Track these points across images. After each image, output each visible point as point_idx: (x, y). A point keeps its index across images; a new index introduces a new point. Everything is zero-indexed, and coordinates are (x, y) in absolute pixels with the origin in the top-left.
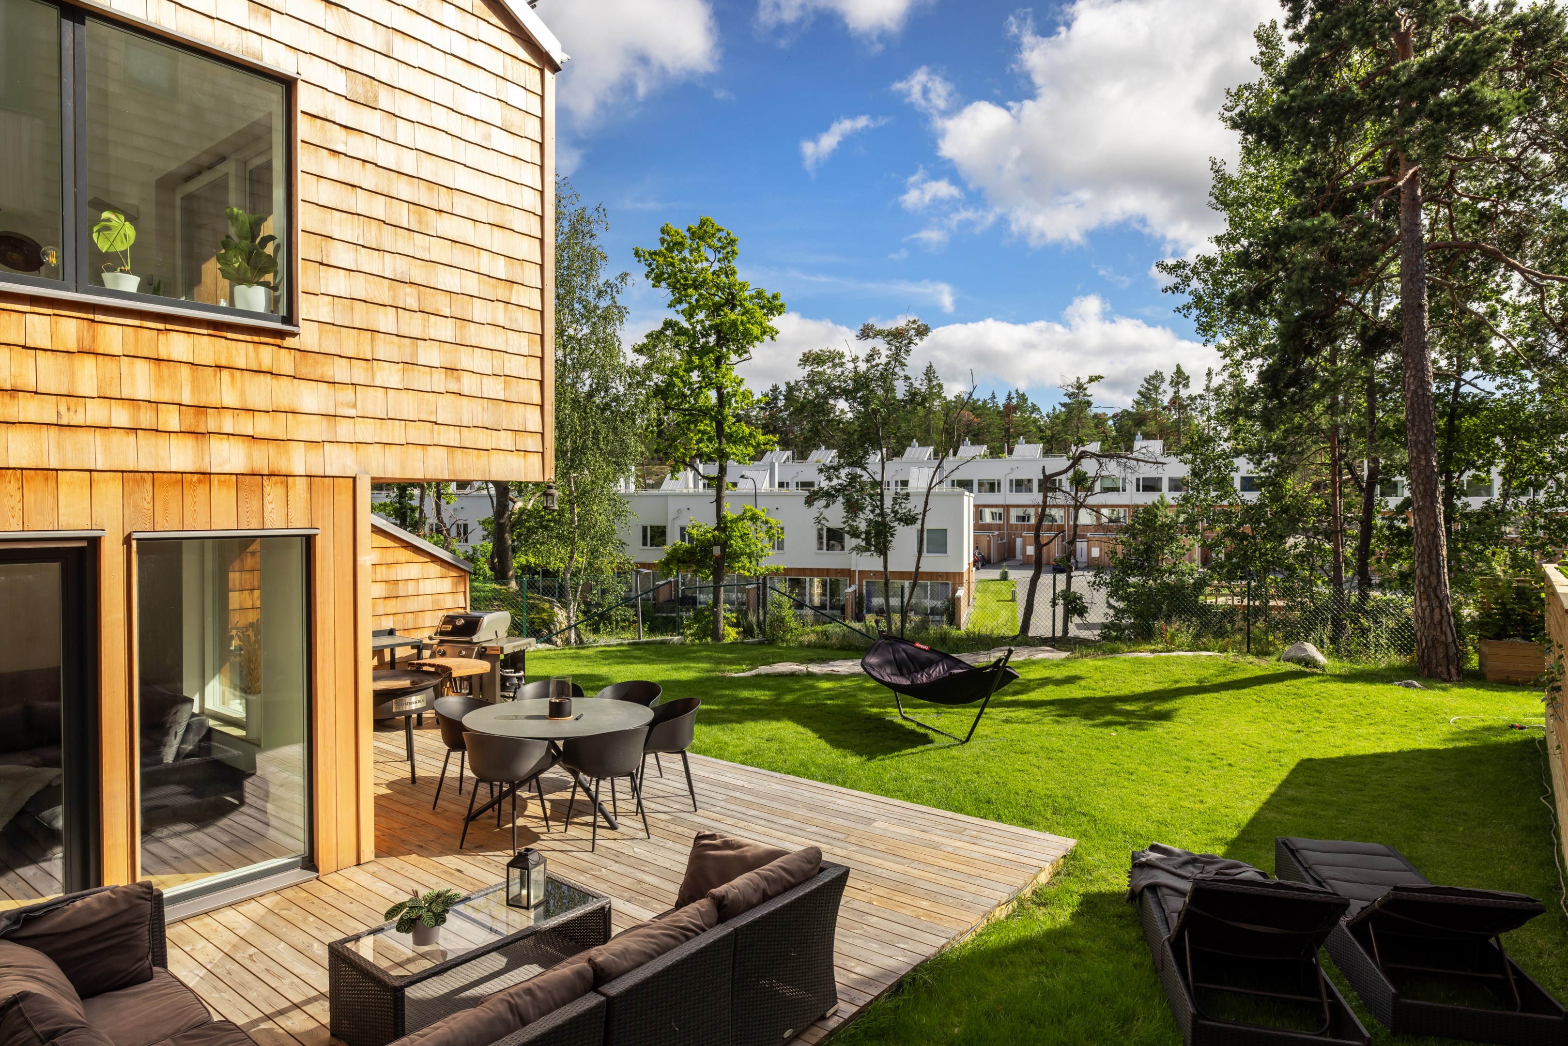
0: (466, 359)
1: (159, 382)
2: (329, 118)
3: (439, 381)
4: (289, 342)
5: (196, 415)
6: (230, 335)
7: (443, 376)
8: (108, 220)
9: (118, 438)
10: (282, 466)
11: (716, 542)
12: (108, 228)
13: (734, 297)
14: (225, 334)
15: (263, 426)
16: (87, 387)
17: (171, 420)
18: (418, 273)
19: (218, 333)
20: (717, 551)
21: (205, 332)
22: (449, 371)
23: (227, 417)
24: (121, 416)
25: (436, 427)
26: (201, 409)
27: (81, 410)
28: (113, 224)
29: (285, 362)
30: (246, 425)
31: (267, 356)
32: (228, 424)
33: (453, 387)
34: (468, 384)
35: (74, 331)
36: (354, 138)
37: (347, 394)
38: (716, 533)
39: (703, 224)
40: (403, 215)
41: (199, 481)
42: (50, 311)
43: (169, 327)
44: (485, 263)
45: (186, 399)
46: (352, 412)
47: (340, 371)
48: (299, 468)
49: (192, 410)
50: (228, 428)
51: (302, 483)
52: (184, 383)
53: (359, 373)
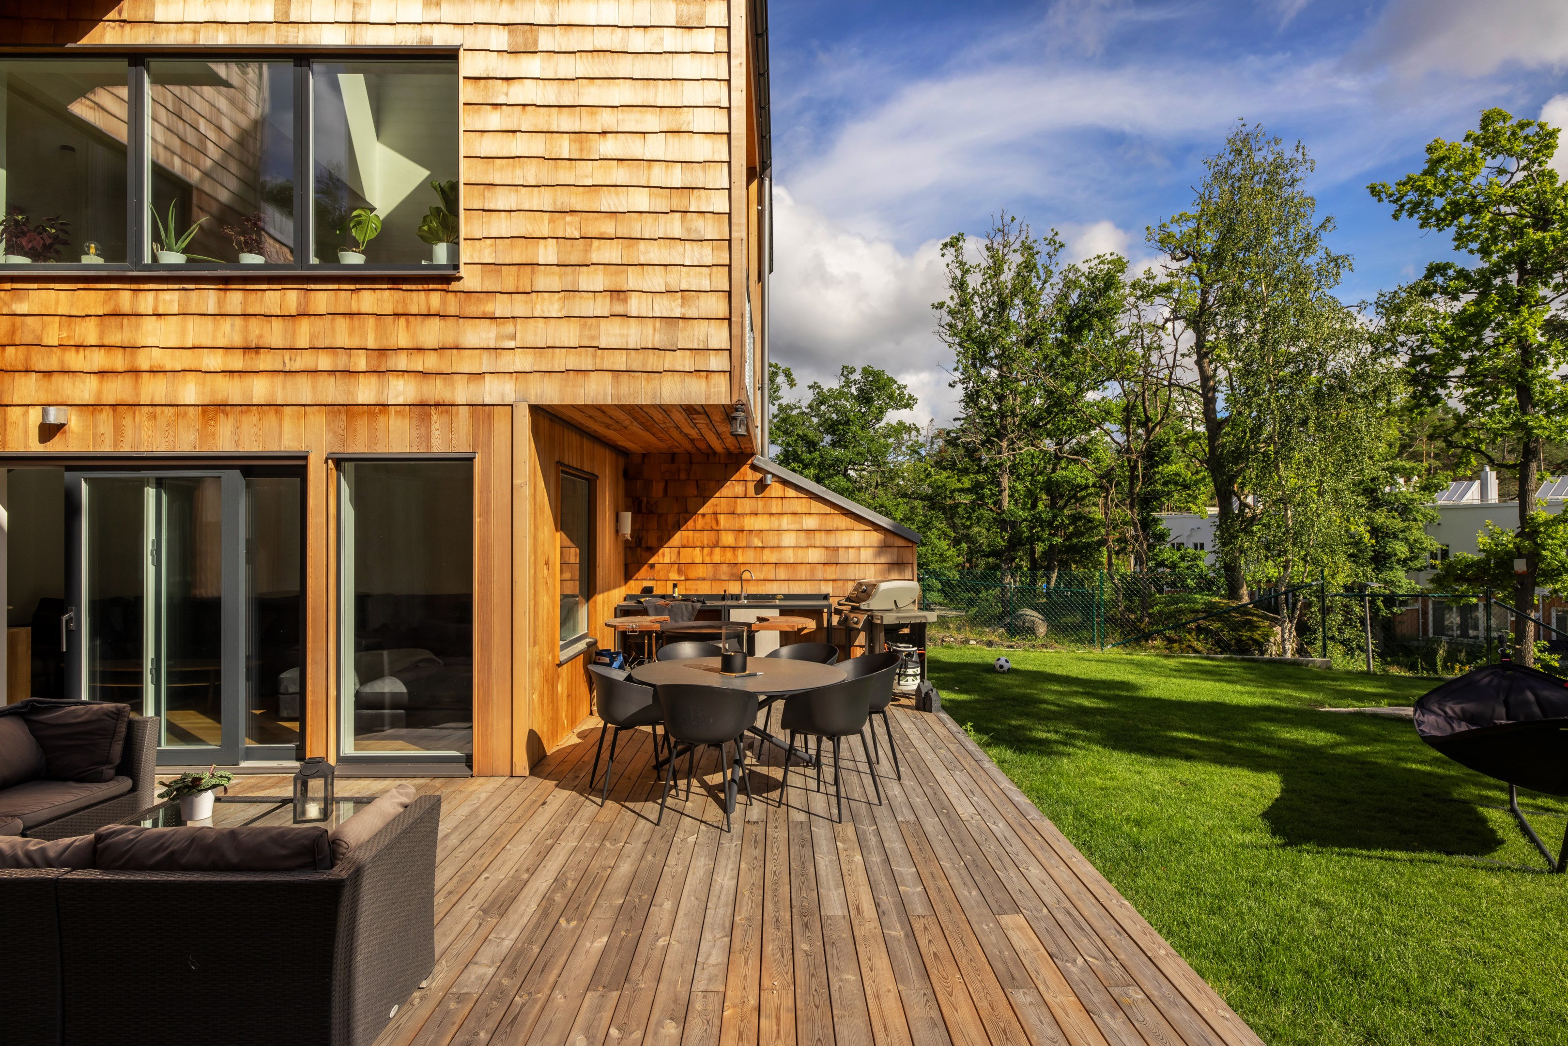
0: (632, 280)
1: (351, 331)
2: (491, 75)
3: (602, 307)
4: (455, 286)
5: (379, 357)
6: (404, 287)
7: (608, 300)
8: (360, 216)
9: (323, 379)
10: (447, 397)
11: (1519, 552)
12: (359, 223)
13: (1546, 211)
14: (401, 286)
15: (431, 362)
16: (303, 341)
17: (361, 362)
18: (577, 201)
19: (396, 286)
20: (1520, 566)
21: (385, 286)
22: (615, 294)
23: (403, 355)
24: (324, 362)
25: (599, 352)
26: (382, 351)
27: (298, 359)
28: (363, 218)
29: (452, 305)
30: (419, 363)
31: (435, 300)
32: (401, 362)
33: (619, 309)
34: (635, 305)
35: (295, 299)
36: (516, 87)
37: (509, 328)
38: (1518, 540)
39: (1486, 121)
40: (564, 147)
41: (380, 412)
42: (279, 287)
43: (358, 286)
44: (658, 175)
45: (371, 344)
46: (512, 344)
47: (501, 307)
48: (461, 399)
49: (376, 353)
50: (402, 366)
51: (464, 411)
52: (370, 330)
53: (519, 307)
